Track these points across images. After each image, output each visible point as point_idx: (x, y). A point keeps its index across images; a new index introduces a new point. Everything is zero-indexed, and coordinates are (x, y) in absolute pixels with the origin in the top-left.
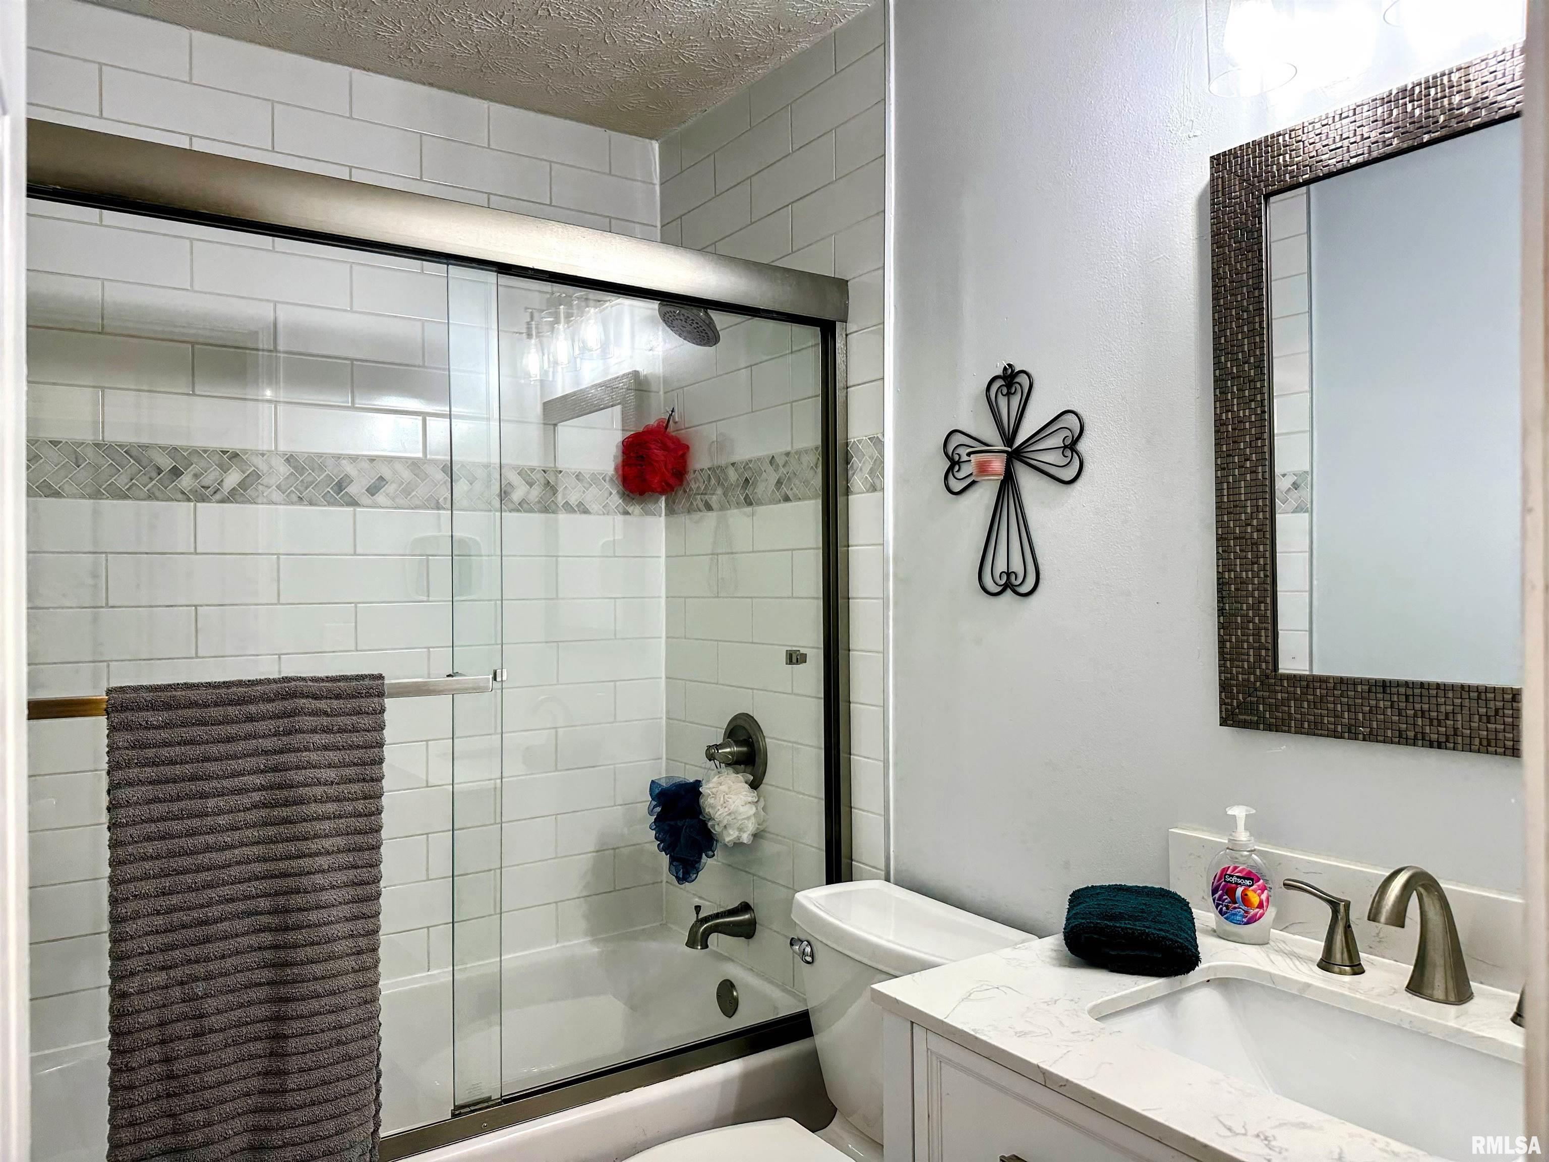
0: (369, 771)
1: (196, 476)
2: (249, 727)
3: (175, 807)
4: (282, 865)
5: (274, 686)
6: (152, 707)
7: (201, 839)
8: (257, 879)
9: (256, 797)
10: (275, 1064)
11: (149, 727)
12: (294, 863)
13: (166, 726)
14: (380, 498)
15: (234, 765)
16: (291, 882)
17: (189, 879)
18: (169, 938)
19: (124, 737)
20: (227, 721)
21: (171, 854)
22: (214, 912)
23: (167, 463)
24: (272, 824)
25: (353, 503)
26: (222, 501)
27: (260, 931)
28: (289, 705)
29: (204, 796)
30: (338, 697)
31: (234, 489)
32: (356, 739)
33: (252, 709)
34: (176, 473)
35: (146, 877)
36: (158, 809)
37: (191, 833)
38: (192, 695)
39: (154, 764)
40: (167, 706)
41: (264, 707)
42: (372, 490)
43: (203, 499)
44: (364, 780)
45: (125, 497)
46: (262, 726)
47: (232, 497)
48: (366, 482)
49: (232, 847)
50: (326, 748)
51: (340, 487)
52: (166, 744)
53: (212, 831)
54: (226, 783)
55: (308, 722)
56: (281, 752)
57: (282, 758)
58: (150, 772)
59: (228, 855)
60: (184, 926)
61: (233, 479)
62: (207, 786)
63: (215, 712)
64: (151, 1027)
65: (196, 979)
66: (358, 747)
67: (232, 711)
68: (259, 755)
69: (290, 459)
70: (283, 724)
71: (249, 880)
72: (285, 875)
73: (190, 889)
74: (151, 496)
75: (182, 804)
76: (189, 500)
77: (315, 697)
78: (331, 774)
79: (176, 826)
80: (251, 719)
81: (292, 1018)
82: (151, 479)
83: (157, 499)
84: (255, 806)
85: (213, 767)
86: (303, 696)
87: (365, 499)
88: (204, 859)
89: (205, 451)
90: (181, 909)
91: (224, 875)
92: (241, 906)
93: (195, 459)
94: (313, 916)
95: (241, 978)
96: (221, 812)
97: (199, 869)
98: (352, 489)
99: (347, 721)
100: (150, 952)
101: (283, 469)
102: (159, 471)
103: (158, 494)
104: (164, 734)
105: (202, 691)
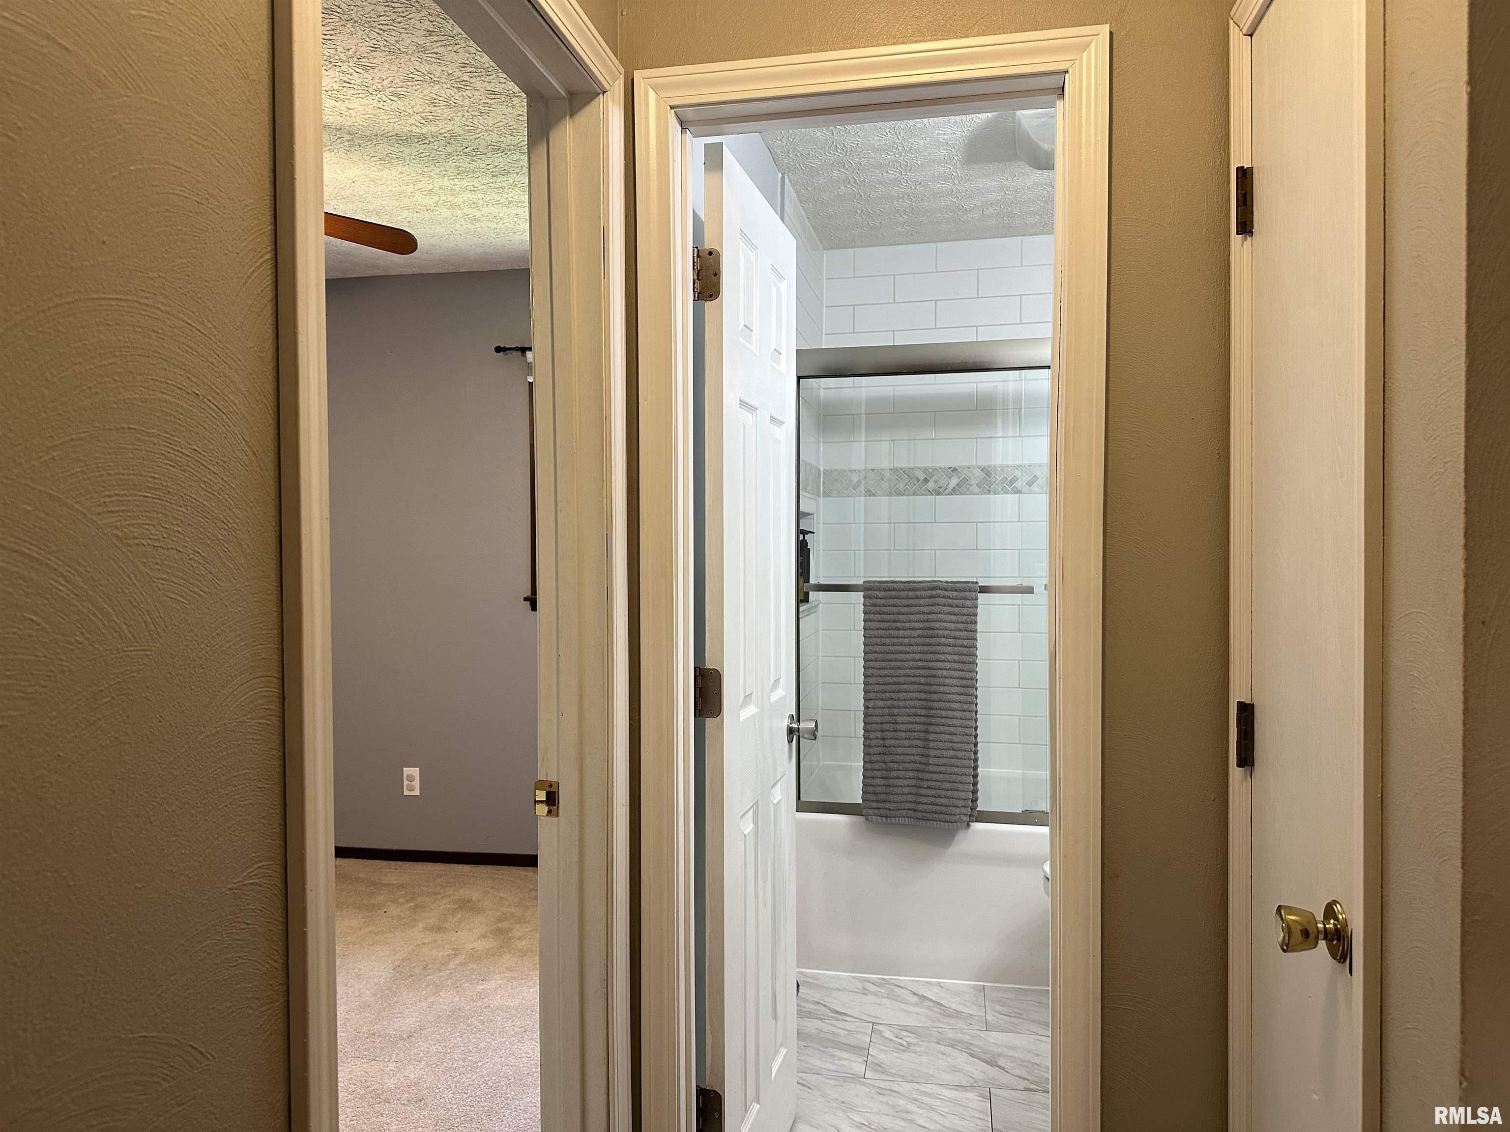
0: (971, 627)
1: (936, 482)
2: (917, 601)
3: (888, 632)
4: (930, 664)
5: (928, 584)
6: (879, 589)
7: (897, 647)
8: (920, 668)
9: (919, 632)
10: (925, 752)
11: (878, 598)
12: (933, 664)
13: (884, 598)
14: (1035, 488)
15: (911, 617)
16: (933, 672)
17: (892, 664)
18: (884, 687)
19: (869, 601)
20: (908, 598)
21: (886, 653)
22: (902, 680)
23: (922, 476)
24: (926, 645)
25: (1019, 492)
26: (950, 494)
27: (921, 692)
28: (934, 593)
29: (898, 629)
30: (956, 591)
31: (954, 488)
32: (965, 611)
33: (918, 593)
34: (926, 481)
35: (876, 660)
36: (881, 633)
37: (893, 645)
38: (895, 586)
39: (880, 614)
40: (885, 590)
41: (923, 593)
42: (1030, 484)
43: (939, 494)
44: (967, 631)
45: (904, 495)
46: (922, 601)
47: (954, 492)
48: (1026, 478)
49: (909, 653)
50: (950, 614)
51: (1012, 483)
52: (884, 605)
53: (901, 645)
54: (907, 625)
55: (941, 601)
56: (929, 613)
57: (930, 616)
58: (878, 617)
59: (907, 656)
60: (890, 684)
61: (954, 482)
62: (899, 625)
63: (904, 594)
64: (877, 723)
65: (895, 707)
66: (965, 615)
67: (911, 594)
68: (920, 614)
69: (983, 469)
70: (931, 601)
71: (917, 669)
72: (930, 668)
73: (892, 668)
74: (915, 494)
75: (890, 632)
76: (932, 495)
77: (945, 590)
78: (953, 626)
79: (888, 641)
80: (917, 597)
81: (932, 732)
82: (915, 485)
83: (917, 495)
84: (919, 636)
85: (901, 617)
86: (940, 589)
87: (1026, 489)
88: (898, 656)
89: (940, 469)
90: (889, 676)
91: (906, 664)
92: (913, 680)
93: (935, 473)
94: (942, 689)
95: (913, 710)
96: (905, 637)
97: (896, 660)
98: (1018, 484)
99: (960, 602)
100: (877, 692)
101: (980, 475)
102: (918, 480)
103: (918, 492)
104: (883, 602)
105: (899, 584)
